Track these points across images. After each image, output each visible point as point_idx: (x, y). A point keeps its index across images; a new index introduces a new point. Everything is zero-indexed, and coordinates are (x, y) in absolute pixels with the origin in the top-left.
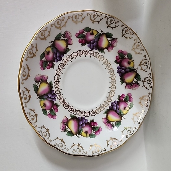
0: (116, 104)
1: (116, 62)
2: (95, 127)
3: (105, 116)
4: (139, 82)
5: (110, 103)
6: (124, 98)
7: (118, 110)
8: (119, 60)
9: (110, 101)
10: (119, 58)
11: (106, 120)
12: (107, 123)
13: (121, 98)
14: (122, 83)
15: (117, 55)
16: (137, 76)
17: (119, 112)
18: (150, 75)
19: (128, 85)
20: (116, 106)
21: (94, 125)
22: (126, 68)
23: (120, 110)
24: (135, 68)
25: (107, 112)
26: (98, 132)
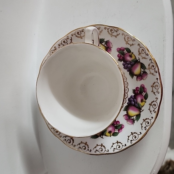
0: (133, 99)
1: (120, 60)
2: (117, 125)
3: (125, 113)
4: (146, 71)
5: (127, 99)
6: (138, 91)
7: (136, 104)
8: (121, 58)
9: (127, 98)
10: (121, 56)
11: (127, 116)
12: (128, 119)
13: (136, 92)
14: (132, 77)
15: (118, 53)
16: (143, 66)
17: (137, 106)
18: (151, 60)
19: (138, 77)
20: (134, 100)
21: (117, 124)
22: (131, 62)
23: (138, 103)
24: (138, 59)
25: (126, 109)
26: (120, 129)
